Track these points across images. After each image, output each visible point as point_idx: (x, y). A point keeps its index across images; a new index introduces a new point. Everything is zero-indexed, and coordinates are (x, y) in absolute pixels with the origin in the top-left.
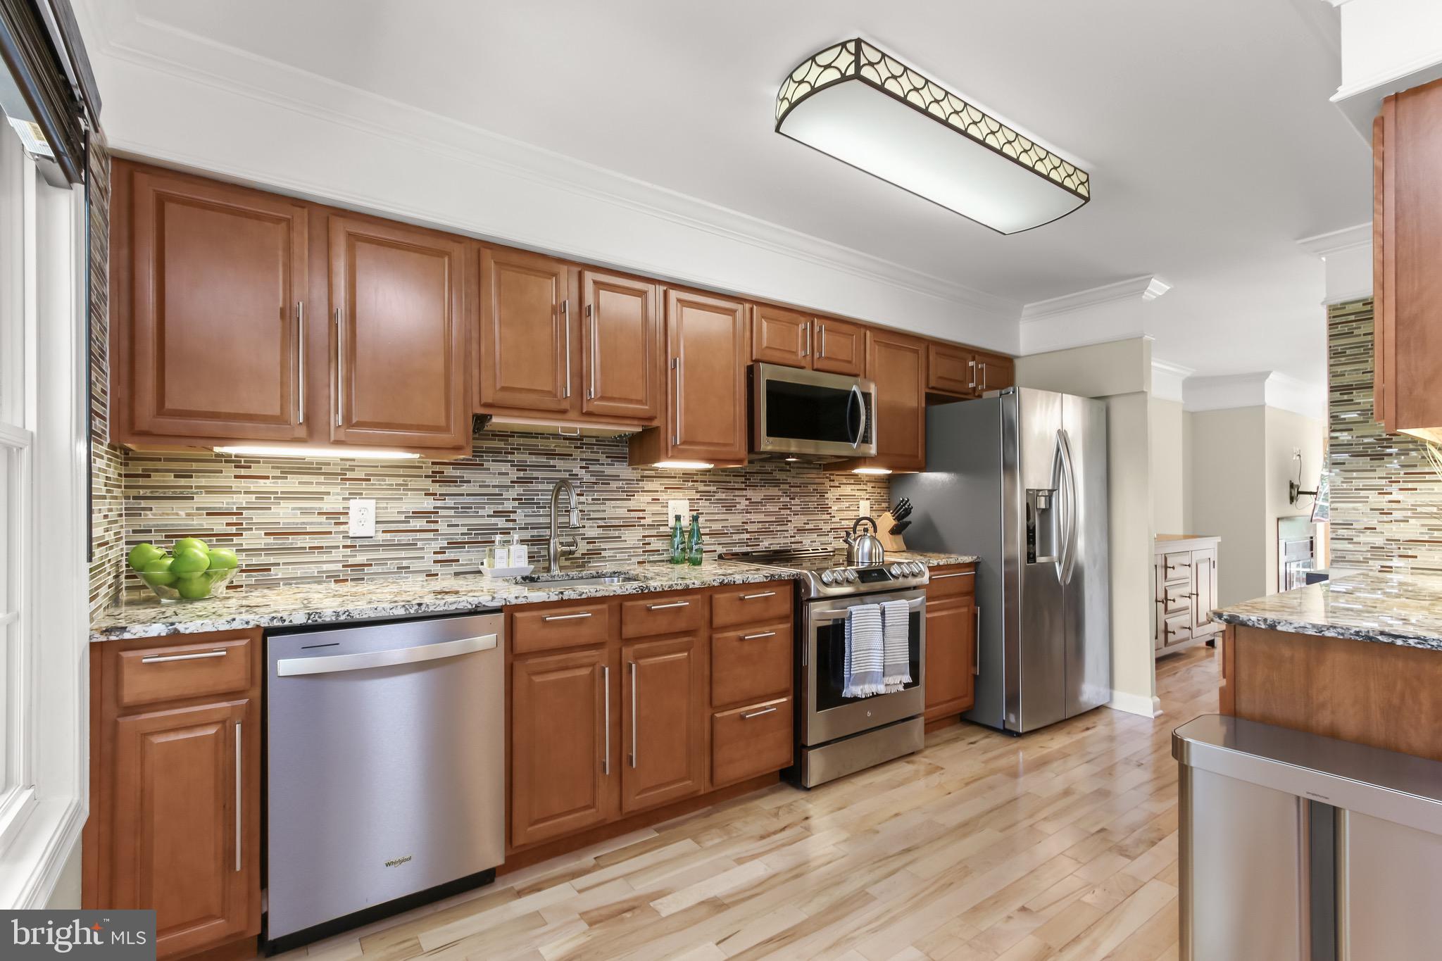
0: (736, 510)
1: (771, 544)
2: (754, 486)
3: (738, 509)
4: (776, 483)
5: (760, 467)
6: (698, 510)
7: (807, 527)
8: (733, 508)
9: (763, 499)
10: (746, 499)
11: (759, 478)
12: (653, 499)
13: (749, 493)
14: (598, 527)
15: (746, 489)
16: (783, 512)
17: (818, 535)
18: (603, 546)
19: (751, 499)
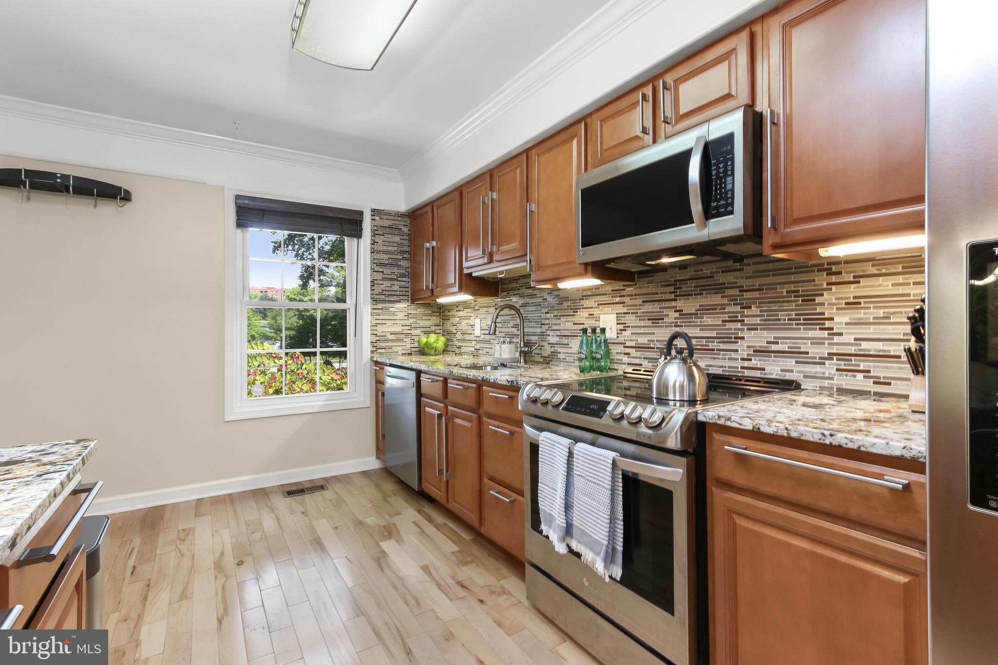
0: (664, 323)
1: (710, 366)
2: (688, 295)
3: (666, 323)
4: (719, 289)
5: (695, 271)
6: (625, 324)
7: (774, 347)
8: (660, 321)
9: (699, 310)
10: (676, 311)
11: (693, 285)
12: (589, 315)
13: (680, 304)
14: (557, 336)
15: (676, 300)
16: (729, 325)
17: (797, 362)
18: (559, 350)
19: (682, 311)
